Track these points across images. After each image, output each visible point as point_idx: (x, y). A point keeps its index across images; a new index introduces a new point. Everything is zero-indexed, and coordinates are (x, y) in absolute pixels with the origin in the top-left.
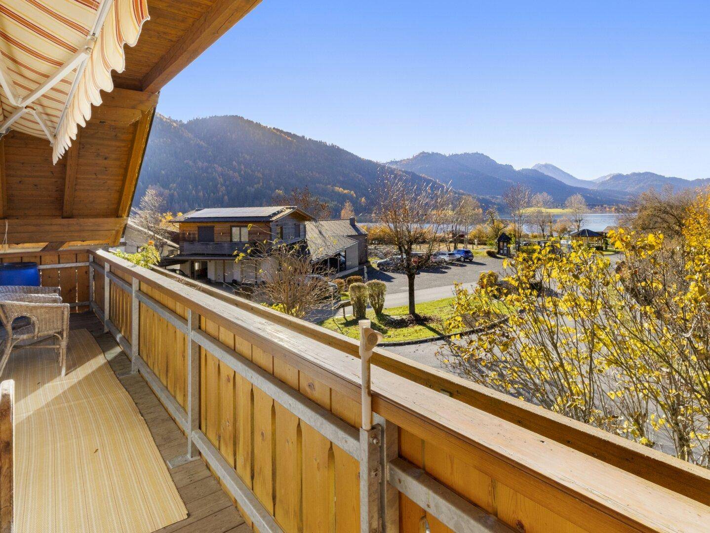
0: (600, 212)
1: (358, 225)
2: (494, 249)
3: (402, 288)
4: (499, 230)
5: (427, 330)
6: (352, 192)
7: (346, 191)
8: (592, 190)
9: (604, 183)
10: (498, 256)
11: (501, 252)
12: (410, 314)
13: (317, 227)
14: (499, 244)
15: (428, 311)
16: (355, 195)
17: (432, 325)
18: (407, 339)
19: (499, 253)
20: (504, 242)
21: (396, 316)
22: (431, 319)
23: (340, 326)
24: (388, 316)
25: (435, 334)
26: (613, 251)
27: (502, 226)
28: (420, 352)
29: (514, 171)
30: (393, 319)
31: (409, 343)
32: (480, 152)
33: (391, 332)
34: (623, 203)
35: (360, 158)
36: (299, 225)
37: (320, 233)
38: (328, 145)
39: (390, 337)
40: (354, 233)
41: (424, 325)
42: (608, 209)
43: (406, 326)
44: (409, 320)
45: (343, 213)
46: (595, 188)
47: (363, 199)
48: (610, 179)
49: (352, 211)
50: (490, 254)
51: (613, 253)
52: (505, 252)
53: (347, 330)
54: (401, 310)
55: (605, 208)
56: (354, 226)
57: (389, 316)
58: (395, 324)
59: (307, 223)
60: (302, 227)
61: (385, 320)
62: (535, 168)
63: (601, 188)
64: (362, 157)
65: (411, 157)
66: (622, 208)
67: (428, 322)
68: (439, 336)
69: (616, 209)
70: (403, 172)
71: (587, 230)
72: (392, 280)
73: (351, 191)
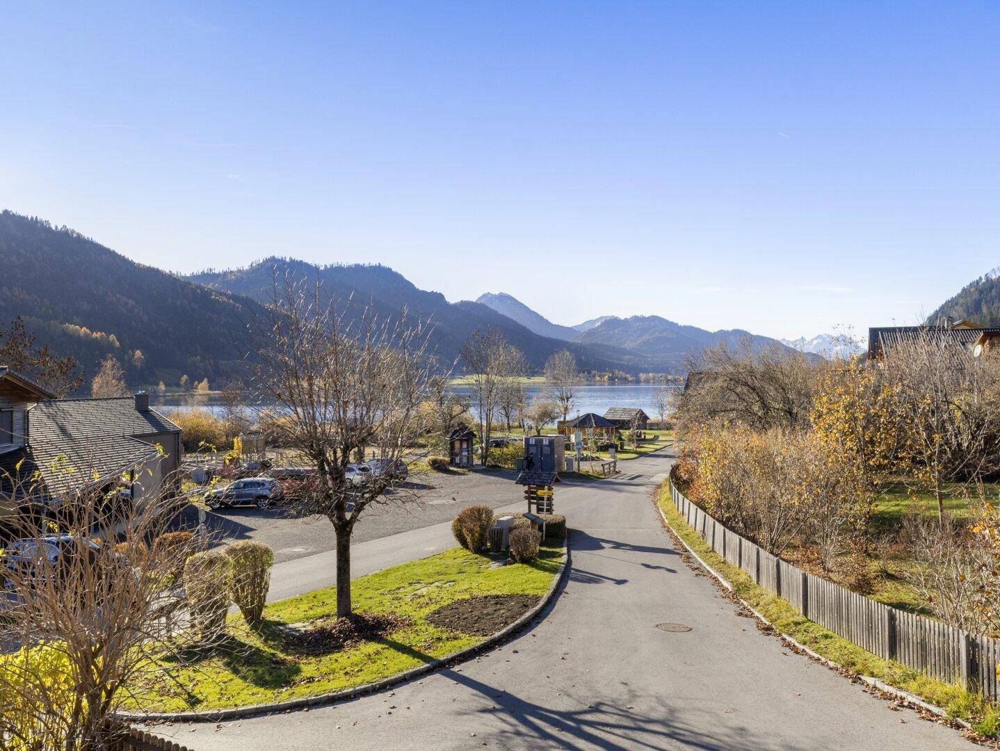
0: (586, 383)
1: (156, 410)
2: (443, 457)
3: (280, 551)
4: (452, 418)
5: (392, 652)
6: (112, 337)
7: (97, 335)
8: (573, 344)
9: (591, 333)
10: (451, 468)
11: (457, 460)
12: (339, 615)
13: (52, 417)
14: (452, 444)
15: (370, 602)
16: (118, 344)
17: (398, 637)
18: (358, 680)
19: (452, 463)
20: (461, 441)
21: (298, 620)
22: (390, 623)
23: (167, 665)
24: (279, 624)
25: (416, 660)
26: (636, 452)
27: (457, 409)
28: (401, 711)
29: (446, 304)
30: (295, 630)
31: (365, 693)
32: (385, 264)
33: (309, 667)
34: (621, 368)
35: (131, 264)
36: (12, 412)
37: (63, 430)
38: (54, 228)
39: (311, 680)
40: (149, 429)
41: (380, 640)
42: (598, 378)
43: (339, 648)
44: (340, 632)
45: (97, 383)
46: (578, 341)
47: (138, 353)
48: (601, 326)
49: (119, 380)
50: (438, 466)
51: (634, 456)
52: (465, 460)
53: (192, 674)
54: (304, 606)
55: (594, 376)
56: (145, 413)
57: (284, 624)
58: (309, 643)
59: (30, 407)
60: (17, 416)
61: (279, 635)
62: (483, 301)
63: (587, 342)
64: (137, 260)
65: (246, 267)
66: (619, 376)
67: (384, 629)
68: (428, 665)
69: (610, 378)
70: (229, 297)
71: (593, 414)
72: (247, 534)
73: (109, 333)
